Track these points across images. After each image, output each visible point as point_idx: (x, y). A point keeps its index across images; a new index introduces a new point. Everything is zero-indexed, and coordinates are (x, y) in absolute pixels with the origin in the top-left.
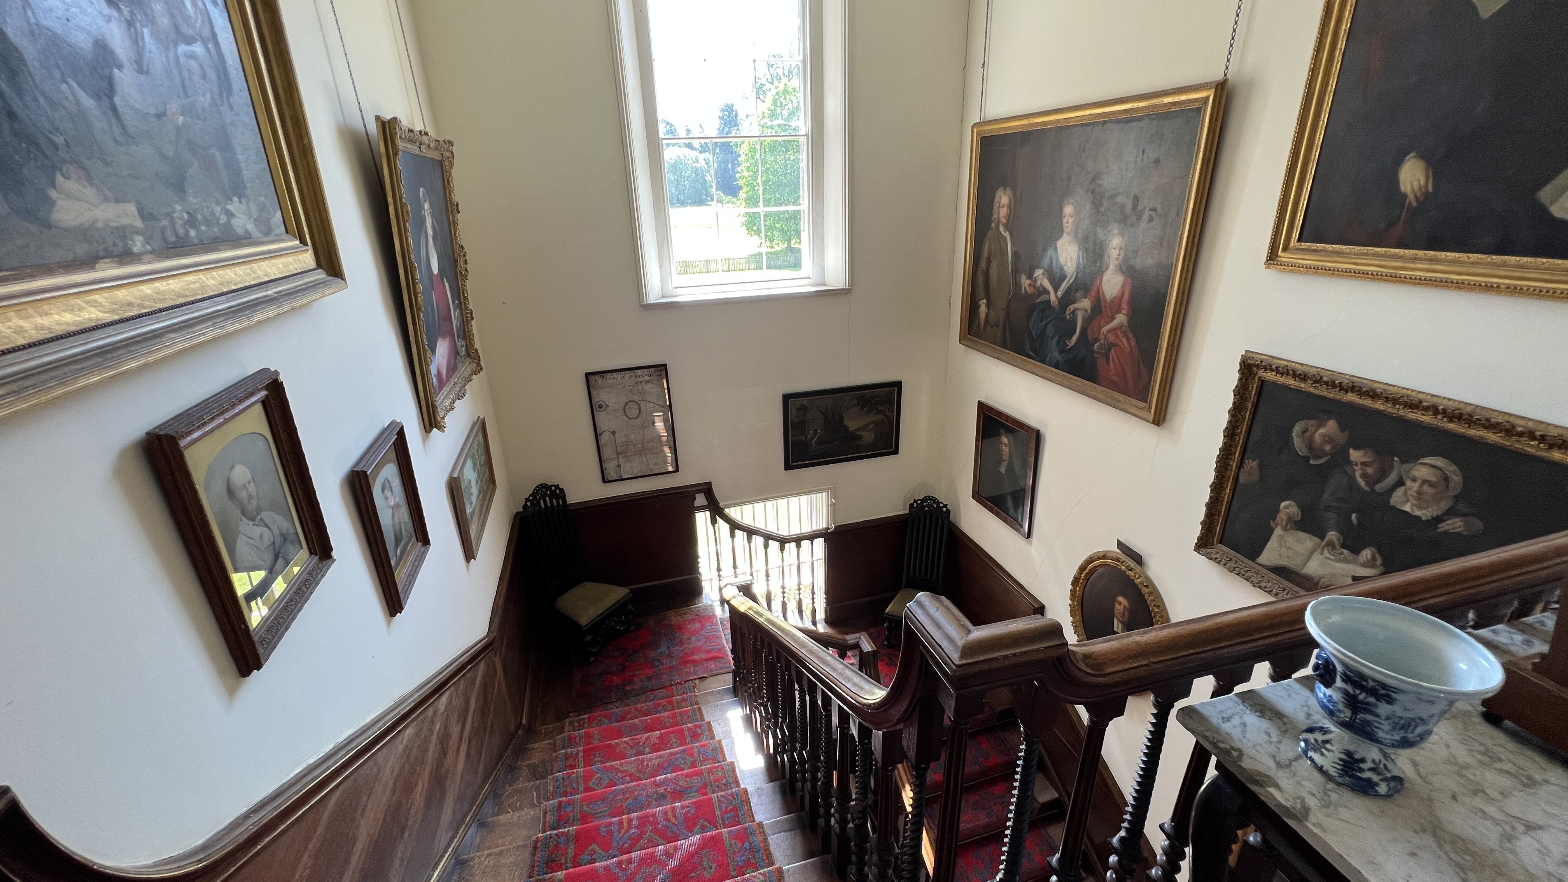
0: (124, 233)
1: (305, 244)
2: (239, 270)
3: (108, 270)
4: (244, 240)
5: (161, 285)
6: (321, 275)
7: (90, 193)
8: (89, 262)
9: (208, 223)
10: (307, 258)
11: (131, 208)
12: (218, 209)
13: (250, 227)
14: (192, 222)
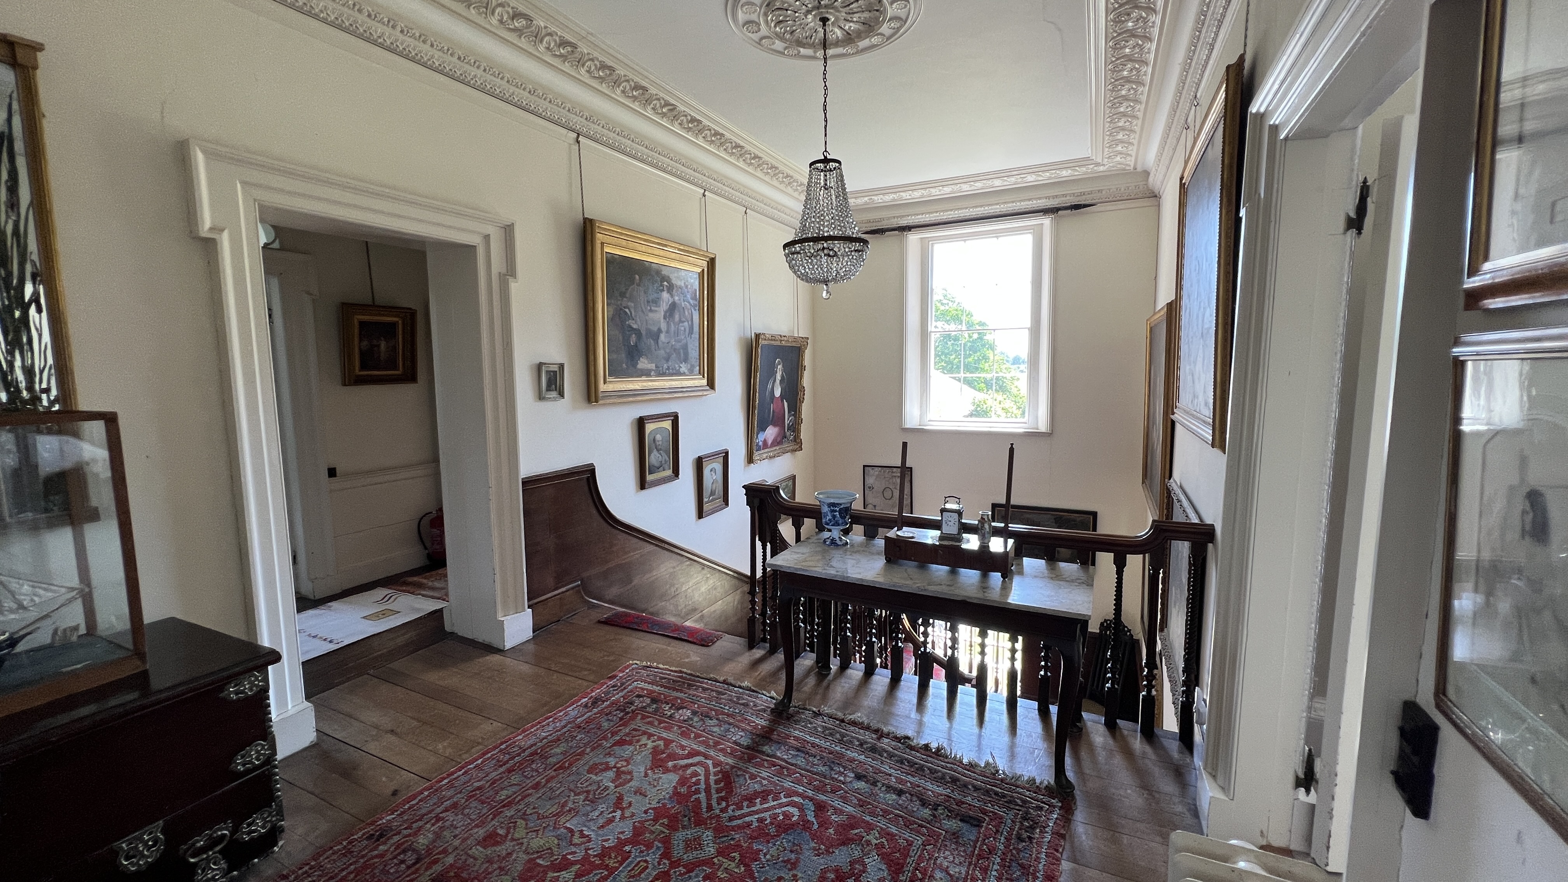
0: (650, 370)
1: (704, 377)
2: (677, 382)
3: (644, 378)
4: (684, 374)
5: (654, 383)
6: (708, 388)
7: (646, 361)
8: (640, 376)
9: (672, 369)
10: (705, 382)
11: (654, 365)
12: (677, 366)
13: (686, 371)
14: (668, 369)
